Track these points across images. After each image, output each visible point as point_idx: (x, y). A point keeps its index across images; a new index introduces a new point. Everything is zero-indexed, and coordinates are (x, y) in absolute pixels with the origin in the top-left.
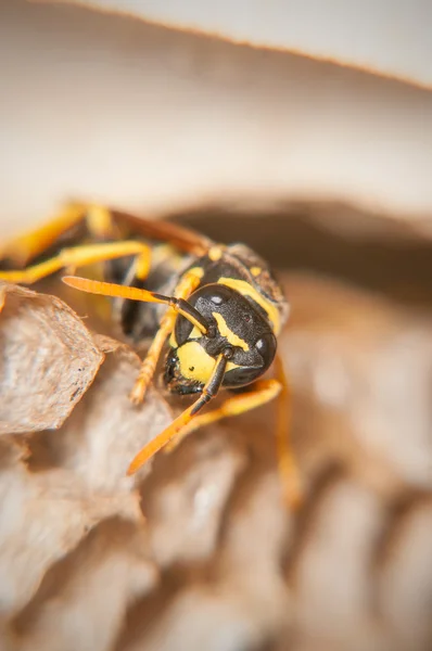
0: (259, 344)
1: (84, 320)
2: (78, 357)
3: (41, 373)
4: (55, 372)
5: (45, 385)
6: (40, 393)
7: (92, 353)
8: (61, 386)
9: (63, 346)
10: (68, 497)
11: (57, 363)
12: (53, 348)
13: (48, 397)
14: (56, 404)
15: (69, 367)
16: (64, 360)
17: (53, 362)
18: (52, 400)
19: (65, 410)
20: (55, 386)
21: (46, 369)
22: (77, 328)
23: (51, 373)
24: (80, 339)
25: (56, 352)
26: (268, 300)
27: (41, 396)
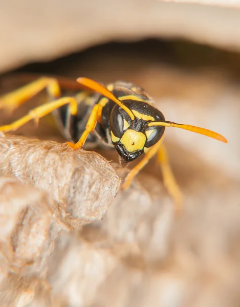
1: (111, 163)
2: (107, 180)
3: (88, 189)
4: (96, 188)
5: (91, 196)
6: (89, 200)
8: (100, 196)
9: (97, 174)
11: (95, 184)
12: (92, 175)
13: (94, 202)
14: (98, 206)
15: (103, 186)
16: (100, 182)
18: (96, 204)
20: (96, 196)
21: (90, 187)
22: (107, 166)
23: (93, 189)
24: (108, 171)
25: (94, 177)
27: (89, 202)
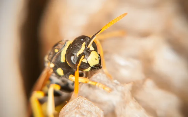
0: (82, 40)
1: (68, 102)
2: (80, 104)
4: (84, 112)
5: (89, 115)
7: (78, 100)
8: (89, 110)
9: (76, 110)
10: (124, 108)
12: (76, 113)
14: (95, 111)
15: (83, 107)
16: (81, 109)
17: (81, 112)
18: (94, 113)
19: (97, 108)
20: (90, 112)
21: (83, 115)
22: (70, 105)
23: (85, 113)
24: (74, 104)
25: (78, 111)
26: (66, 45)
